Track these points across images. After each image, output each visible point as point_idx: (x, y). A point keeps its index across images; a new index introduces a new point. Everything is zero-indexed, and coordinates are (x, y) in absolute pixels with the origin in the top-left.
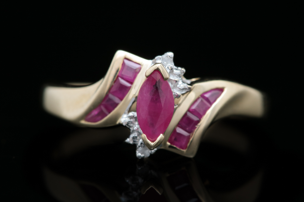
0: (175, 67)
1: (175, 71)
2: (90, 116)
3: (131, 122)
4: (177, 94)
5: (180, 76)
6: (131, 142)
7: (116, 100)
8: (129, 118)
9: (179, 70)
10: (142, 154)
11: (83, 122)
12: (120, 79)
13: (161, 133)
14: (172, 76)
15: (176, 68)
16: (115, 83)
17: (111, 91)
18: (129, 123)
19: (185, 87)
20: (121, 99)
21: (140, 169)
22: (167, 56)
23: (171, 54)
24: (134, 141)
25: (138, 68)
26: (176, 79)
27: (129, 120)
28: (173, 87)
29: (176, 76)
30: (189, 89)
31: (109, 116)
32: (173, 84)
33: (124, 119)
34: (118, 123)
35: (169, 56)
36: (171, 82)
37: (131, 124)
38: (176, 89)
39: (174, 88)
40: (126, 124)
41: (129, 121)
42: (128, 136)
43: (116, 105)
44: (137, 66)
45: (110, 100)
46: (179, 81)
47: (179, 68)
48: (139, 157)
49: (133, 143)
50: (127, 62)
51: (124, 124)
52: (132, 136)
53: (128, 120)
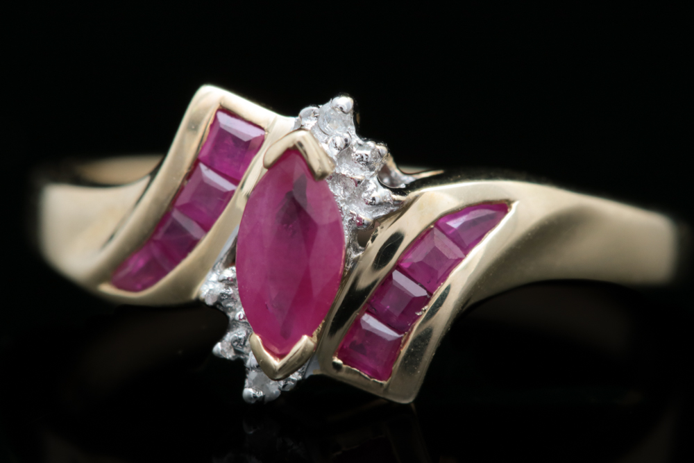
0: (356, 139)
1: (357, 151)
2: (122, 274)
3: (229, 296)
4: (358, 218)
5: (371, 166)
6: (230, 355)
7: (193, 229)
8: (223, 285)
9: (369, 148)
10: (256, 390)
11: (107, 289)
12: (203, 167)
13: (304, 334)
14: (347, 166)
15: (361, 142)
16: (190, 181)
17: (180, 202)
18: (223, 298)
19: (385, 197)
20: (206, 228)
21: (251, 432)
22: (333, 109)
23: (345, 102)
24: (237, 352)
25: (256, 139)
26: (359, 176)
27: (223, 291)
28: (349, 198)
29: (358, 166)
30: (395, 205)
31: (171, 275)
32: (350, 190)
33: (210, 287)
34: (194, 296)
35: (341, 108)
36: (344, 183)
37: (228, 302)
38: (357, 204)
39: (353, 202)
40: (215, 300)
41: (222, 294)
42: (219, 337)
43: (193, 243)
44: (253, 133)
45: (176, 228)
46: (367, 181)
47: (371, 144)
48: (250, 398)
49: (233, 357)
50: (224, 120)
51: (210, 302)
52: (229, 336)
53: (220, 289)
